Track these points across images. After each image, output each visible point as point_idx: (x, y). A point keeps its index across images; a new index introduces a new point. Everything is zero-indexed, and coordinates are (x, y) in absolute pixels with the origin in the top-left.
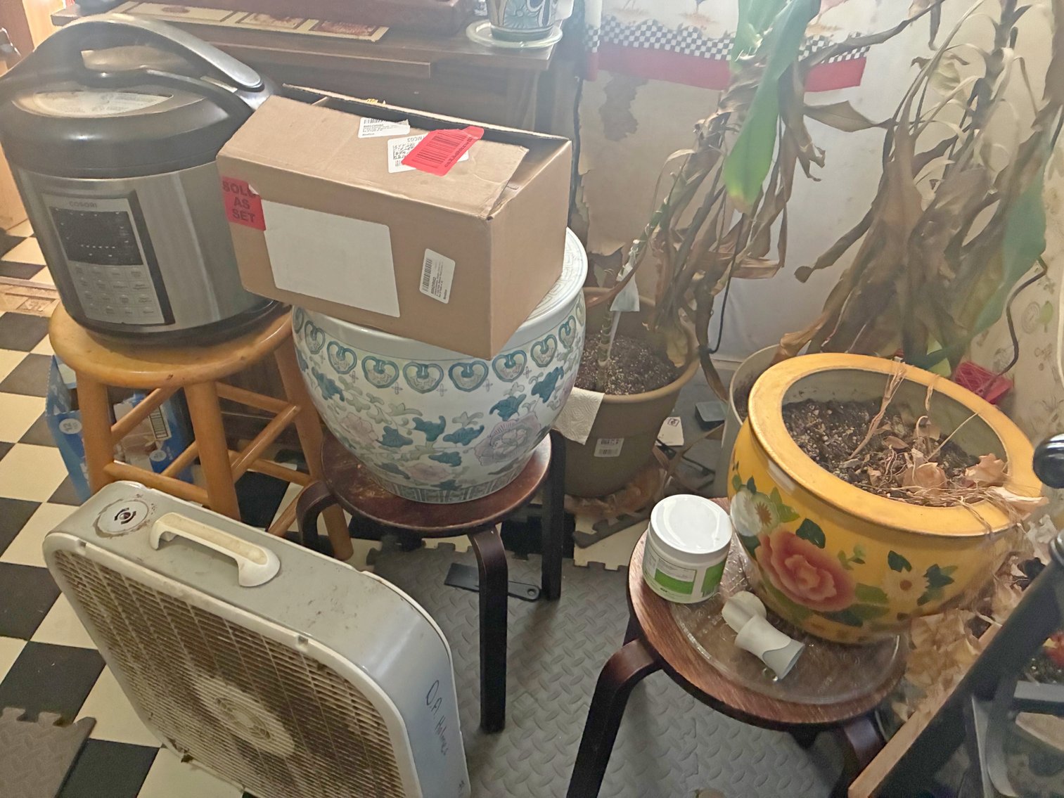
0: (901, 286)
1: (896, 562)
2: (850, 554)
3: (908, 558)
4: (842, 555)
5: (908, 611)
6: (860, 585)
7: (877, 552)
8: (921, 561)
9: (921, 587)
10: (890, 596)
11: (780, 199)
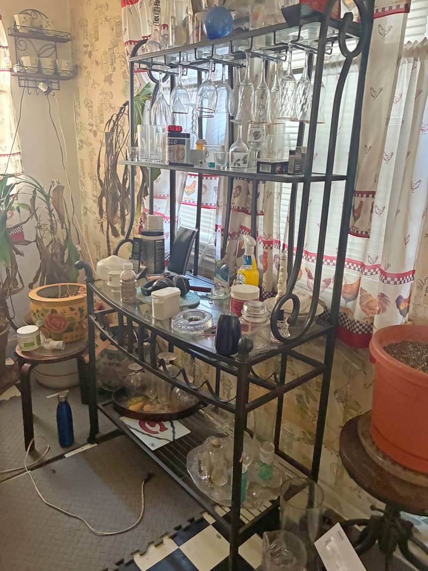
0: (55, 274)
1: (72, 309)
2: (63, 312)
3: (74, 307)
4: (61, 313)
5: (79, 321)
6: (68, 318)
7: (67, 308)
8: (76, 307)
9: (79, 314)
10: (74, 318)
11: (15, 268)
